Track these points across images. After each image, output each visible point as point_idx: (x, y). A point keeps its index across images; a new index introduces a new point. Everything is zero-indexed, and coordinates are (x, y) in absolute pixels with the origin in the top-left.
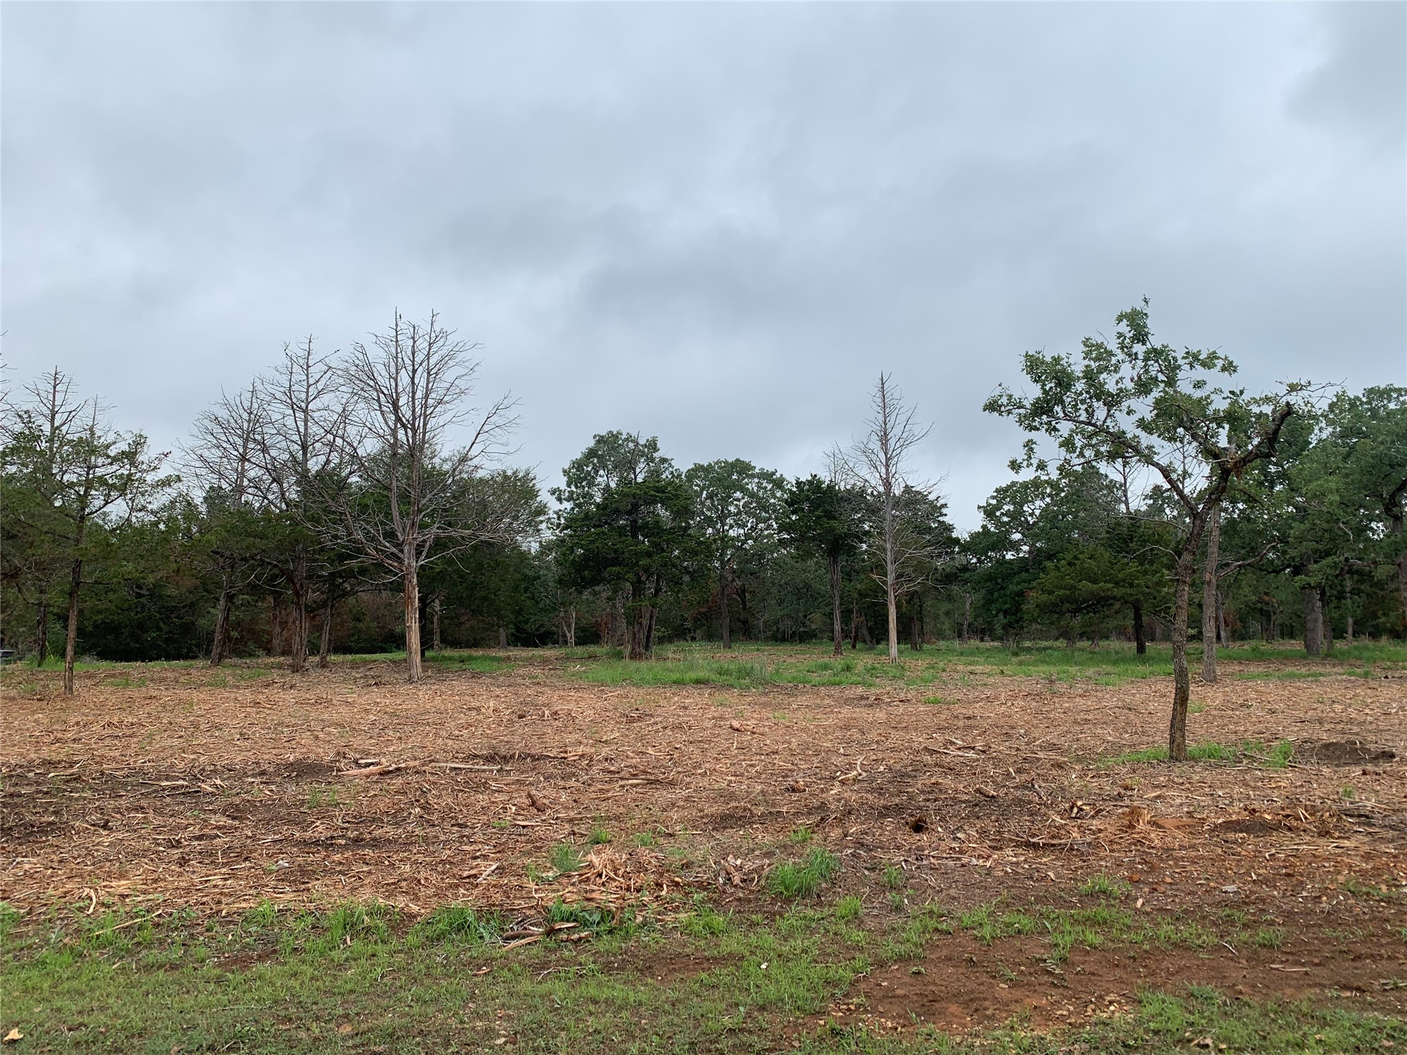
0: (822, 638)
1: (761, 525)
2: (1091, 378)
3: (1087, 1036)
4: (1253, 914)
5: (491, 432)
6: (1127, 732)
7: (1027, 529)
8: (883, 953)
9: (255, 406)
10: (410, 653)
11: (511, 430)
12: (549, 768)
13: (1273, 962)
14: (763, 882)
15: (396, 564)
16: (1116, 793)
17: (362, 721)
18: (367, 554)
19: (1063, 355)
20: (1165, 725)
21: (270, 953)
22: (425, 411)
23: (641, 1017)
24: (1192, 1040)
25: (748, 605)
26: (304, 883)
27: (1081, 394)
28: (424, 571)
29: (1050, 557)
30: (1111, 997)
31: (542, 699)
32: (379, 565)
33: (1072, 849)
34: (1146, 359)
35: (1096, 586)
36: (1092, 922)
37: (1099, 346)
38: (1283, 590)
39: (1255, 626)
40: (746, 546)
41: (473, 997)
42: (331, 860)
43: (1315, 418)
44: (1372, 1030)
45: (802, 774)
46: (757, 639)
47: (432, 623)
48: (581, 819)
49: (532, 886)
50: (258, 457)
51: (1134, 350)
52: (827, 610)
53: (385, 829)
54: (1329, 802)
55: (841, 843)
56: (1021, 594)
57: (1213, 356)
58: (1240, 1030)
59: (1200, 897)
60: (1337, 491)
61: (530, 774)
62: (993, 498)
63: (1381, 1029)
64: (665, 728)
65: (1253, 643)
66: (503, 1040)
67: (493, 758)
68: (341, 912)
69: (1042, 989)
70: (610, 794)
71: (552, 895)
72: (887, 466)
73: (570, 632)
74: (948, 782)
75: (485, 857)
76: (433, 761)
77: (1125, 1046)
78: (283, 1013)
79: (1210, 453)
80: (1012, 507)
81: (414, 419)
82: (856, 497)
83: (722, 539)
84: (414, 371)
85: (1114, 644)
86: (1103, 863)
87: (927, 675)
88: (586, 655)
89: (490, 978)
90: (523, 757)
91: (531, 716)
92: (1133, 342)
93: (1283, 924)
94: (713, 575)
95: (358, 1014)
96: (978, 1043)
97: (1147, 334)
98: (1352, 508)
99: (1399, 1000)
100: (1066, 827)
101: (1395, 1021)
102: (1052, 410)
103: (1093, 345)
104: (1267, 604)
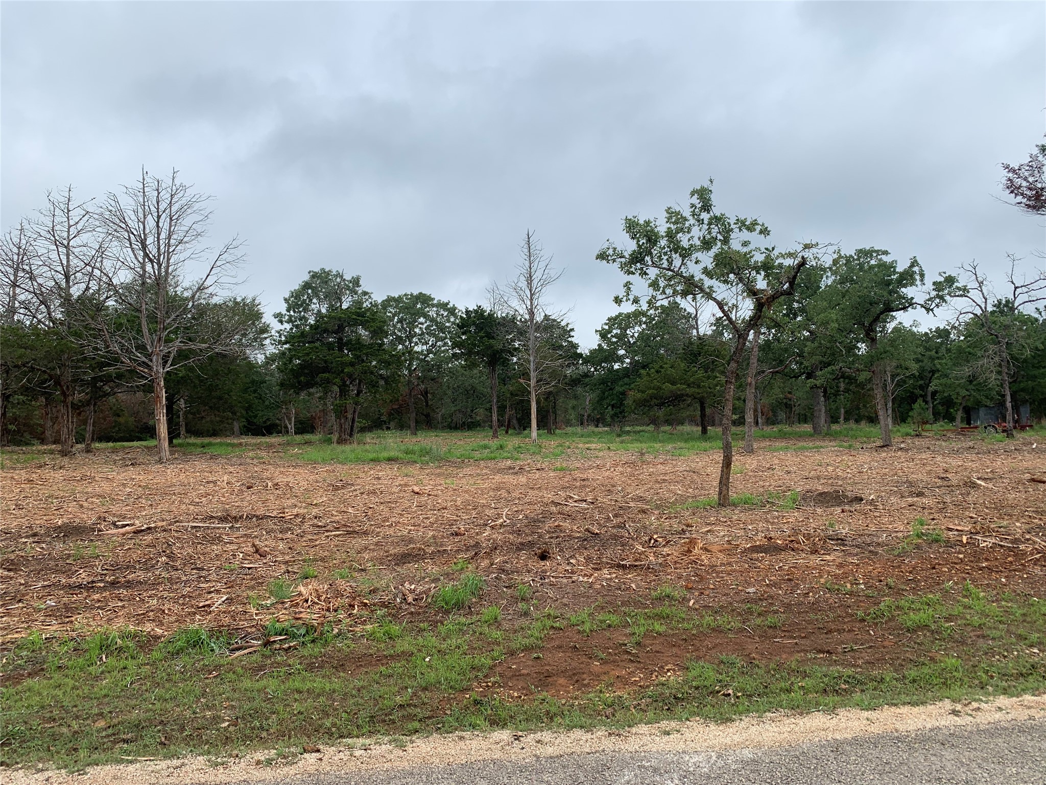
0: (484, 427)
1: (439, 343)
2: (671, 237)
3: (651, 693)
4: (765, 607)
5: (223, 267)
6: (691, 488)
7: (629, 347)
8: (514, 645)
9: (24, 242)
10: (160, 440)
11: (239, 265)
12: (270, 525)
13: (776, 637)
14: (429, 600)
15: (146, 370)
16: (681, 529)
17: (120, 493)
18: (122, 362)
19: (652, 220)
20: (716, 483)
21: (38, 671)
22: (168, 249)
23: (334, 701)
24: (720, 691)
25: (430, 403)
26: (68, 617)
27: (664, 248)
28: (170, 376)
29: (644, 367)
30: (669, 667)
31: (266, 474)
32: (132, 372)
33: (649, 568)
34: (710, 224)
35: (675, 387)
36: (659, 617)
37: (678, 213)
38: (801, 390)
39: (782, 415)
40: (427, 359)
41: (204, 694)
42: (91, 598)
43: (824, 270)
44: (834, 678)
45: (463, 523)
46: (436, 428)
47: (179, 417)
48: (294, 561)
49: (254, 611)
50: (27, 284)
51: (701, 217)
52: (488, 405)
53: (137, 574)
54: (819, 531)
55: (488, 571)
56: (623, 393)
57: (754, 223)
58: (751, 683)
59: (731, 597)
60: (837, 320)
61: (255, 529)
62: (606, 324)
63: (840, 677)
64: (362, 493)
65: (780, 426)
66: (227, 723)
67: (226, 518)
68: (98, 637)
69: (623, 664)
70: (317, 543)
71: (268, 617)
72: (531, 300)
73: (290, 424)
74: (566, 525)
75: (218, 592)
76: (177, 521)
77: (676, 698)
78: (48, 715)
79: (752, 292)
80: (619, 331)
81: (159, 255)
82: (509, 323)
83: (409, 352)
84: (159, 217)
85: (687, 428)
86: (669, 577)
87: (557, 451)
88: (303, 442)
89: (219, 679)
90: (249, 517)
91: (257, 487)
92: (701, 211)
93: (784, 613)
94: (402, 379)
95: (110, 712)
96: (577, 703)
97: (711, 205)
98: (845, 333)
99: (853, 658)
100: (646, 553)
101: (850, 671)
102: (643, 260)
103: (673, 213)
104: (790, 400)
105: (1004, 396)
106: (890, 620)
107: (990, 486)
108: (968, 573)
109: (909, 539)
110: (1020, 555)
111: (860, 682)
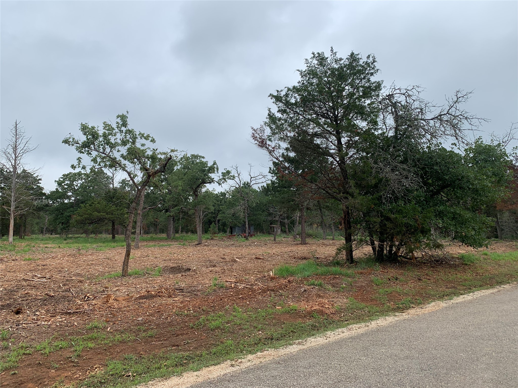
2: (105, 137)
3: (86, 383)
4: (147, 327)
6: (107, 267)
7: (74, 191)
13: (152, 342)
16: (102, 290)
19: (96, 126)
20: (121, 264)
24: (125, 375)
27: (101, 142)
29: (82, 203)
30: (96, 366)
33: (84, 313)
34: (126, 133)
35: (99, 214)
36: (91, 339)
37: (109, 125)
38: (162, 218)
39: (152, 229)
44: (181, 358)
51: (122, 129)
54: (172, 286)
56: (70, 216)
57: (148, 136)
58: (141, 367)
59: (130, 324)
60: (181, 185)
62: (62, 178)
63: (183, 357)
65: (151, 235)
69: (69, 369)
72: (15, 160)
74: (33, 292)
77: (101, 383)
79: (144, 169)
80: (69, 182)
85: (104, 236)
86: (96, 316)
87: (26, 249)
92: (122, 126)
93: (156, 329)
97: (127, 124)
98: (185, 192)
99: (188, 347)
100: (83, 305)
101: (187, 353)
102: (90, 146)
103: (107, 125)
104: (157, 222)
105: (245, 222)
106: (204, 326)
107: (241, 261)
108: (235, 301)
109: (211, 287)
110: (253, 291)
111: (192, 358)
